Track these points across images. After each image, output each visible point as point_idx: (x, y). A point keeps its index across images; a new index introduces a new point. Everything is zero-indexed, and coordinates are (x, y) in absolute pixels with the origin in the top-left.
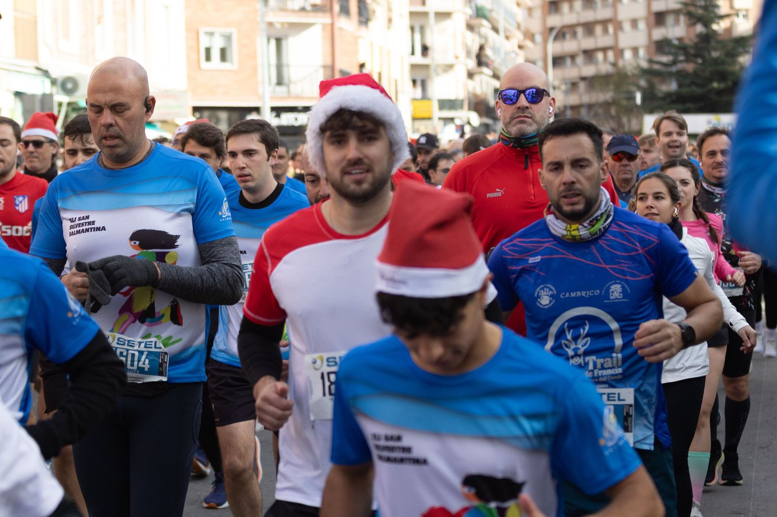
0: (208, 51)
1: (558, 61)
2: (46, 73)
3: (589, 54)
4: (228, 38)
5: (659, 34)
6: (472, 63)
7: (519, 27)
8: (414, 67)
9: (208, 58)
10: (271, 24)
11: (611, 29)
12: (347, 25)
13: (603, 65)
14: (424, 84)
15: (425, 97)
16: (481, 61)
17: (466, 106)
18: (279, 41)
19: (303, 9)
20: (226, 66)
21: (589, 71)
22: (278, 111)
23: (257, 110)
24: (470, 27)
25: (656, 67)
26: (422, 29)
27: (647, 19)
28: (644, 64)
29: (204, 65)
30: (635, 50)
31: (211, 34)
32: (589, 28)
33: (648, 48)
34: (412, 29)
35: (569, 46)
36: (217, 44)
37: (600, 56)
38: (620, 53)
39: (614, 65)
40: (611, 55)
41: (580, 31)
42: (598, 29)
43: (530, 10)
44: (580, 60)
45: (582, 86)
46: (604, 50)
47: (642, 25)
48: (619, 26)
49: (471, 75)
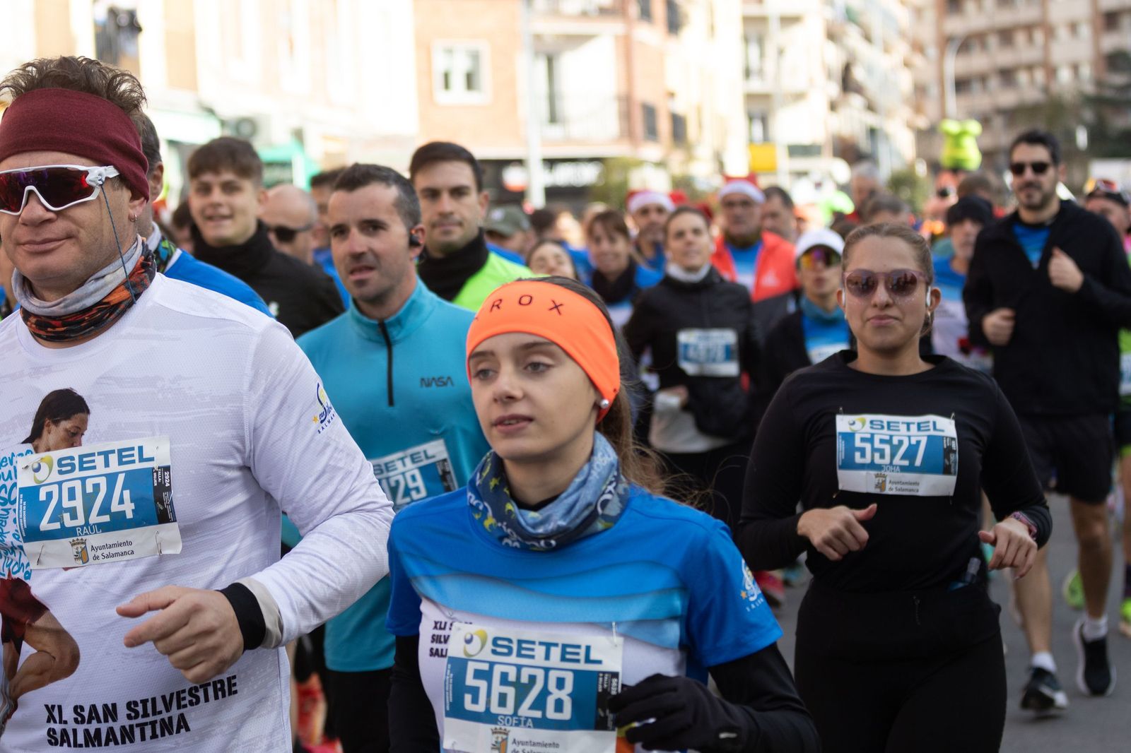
0: (446, 77)
1: (962, 85)
2: (211, 111)
3: (1007, 75)
4: (475, 57)
5: (1110, 42)
6: (834, 89)
7: (902, 34)
8: (750, 97)
9: (447, 85)
10: (538, 37)
11: (1039, 36)
12: (650, 35)
13: (1028, 89)
14: (764, 120)
15: (766, 138)
16: (847, 84)
17: (828, 151)
18: (550, 61)
19: (584, 14)
20: (473, 98)
21: (1007, 98)
22: (551, 163)
23: (519, 162)
24: (832, 36)
25: (1108, 93)
26: (761, 41)
27: (1093, 23)
28: (1089, 89)
29: (442, 97)
30: (1075, 68)
31: (449, 51)
32: (1006, 36)
33: (1095, 64)
34: (746, 40)
35: (977, 62)
36: (460, 67)
37: (1023, 77)
38: (1051, 71)
39: (1046, 90)
40: (1040, 76)
41: (993, 41)
42: (1020, 38)
43: (918, 12)
44: (994, 83)
45: (998, 122)
46: (1030, 67)
47: (1085, 31)
48: (1050, 32)
49: (833, 107)
